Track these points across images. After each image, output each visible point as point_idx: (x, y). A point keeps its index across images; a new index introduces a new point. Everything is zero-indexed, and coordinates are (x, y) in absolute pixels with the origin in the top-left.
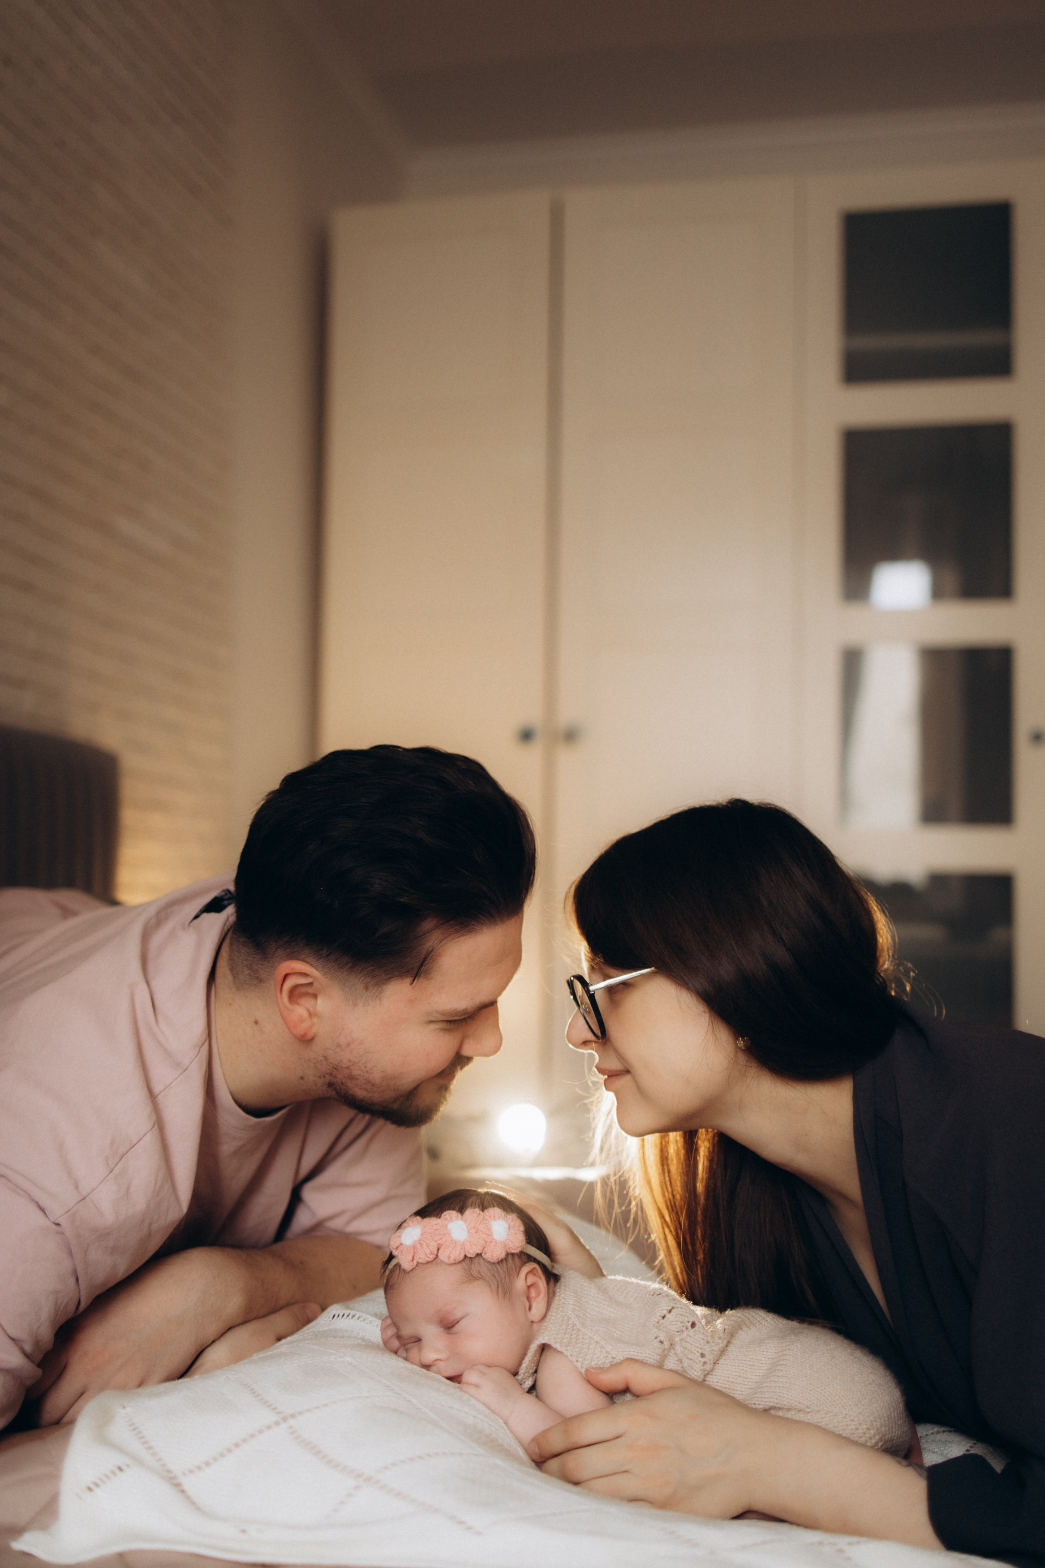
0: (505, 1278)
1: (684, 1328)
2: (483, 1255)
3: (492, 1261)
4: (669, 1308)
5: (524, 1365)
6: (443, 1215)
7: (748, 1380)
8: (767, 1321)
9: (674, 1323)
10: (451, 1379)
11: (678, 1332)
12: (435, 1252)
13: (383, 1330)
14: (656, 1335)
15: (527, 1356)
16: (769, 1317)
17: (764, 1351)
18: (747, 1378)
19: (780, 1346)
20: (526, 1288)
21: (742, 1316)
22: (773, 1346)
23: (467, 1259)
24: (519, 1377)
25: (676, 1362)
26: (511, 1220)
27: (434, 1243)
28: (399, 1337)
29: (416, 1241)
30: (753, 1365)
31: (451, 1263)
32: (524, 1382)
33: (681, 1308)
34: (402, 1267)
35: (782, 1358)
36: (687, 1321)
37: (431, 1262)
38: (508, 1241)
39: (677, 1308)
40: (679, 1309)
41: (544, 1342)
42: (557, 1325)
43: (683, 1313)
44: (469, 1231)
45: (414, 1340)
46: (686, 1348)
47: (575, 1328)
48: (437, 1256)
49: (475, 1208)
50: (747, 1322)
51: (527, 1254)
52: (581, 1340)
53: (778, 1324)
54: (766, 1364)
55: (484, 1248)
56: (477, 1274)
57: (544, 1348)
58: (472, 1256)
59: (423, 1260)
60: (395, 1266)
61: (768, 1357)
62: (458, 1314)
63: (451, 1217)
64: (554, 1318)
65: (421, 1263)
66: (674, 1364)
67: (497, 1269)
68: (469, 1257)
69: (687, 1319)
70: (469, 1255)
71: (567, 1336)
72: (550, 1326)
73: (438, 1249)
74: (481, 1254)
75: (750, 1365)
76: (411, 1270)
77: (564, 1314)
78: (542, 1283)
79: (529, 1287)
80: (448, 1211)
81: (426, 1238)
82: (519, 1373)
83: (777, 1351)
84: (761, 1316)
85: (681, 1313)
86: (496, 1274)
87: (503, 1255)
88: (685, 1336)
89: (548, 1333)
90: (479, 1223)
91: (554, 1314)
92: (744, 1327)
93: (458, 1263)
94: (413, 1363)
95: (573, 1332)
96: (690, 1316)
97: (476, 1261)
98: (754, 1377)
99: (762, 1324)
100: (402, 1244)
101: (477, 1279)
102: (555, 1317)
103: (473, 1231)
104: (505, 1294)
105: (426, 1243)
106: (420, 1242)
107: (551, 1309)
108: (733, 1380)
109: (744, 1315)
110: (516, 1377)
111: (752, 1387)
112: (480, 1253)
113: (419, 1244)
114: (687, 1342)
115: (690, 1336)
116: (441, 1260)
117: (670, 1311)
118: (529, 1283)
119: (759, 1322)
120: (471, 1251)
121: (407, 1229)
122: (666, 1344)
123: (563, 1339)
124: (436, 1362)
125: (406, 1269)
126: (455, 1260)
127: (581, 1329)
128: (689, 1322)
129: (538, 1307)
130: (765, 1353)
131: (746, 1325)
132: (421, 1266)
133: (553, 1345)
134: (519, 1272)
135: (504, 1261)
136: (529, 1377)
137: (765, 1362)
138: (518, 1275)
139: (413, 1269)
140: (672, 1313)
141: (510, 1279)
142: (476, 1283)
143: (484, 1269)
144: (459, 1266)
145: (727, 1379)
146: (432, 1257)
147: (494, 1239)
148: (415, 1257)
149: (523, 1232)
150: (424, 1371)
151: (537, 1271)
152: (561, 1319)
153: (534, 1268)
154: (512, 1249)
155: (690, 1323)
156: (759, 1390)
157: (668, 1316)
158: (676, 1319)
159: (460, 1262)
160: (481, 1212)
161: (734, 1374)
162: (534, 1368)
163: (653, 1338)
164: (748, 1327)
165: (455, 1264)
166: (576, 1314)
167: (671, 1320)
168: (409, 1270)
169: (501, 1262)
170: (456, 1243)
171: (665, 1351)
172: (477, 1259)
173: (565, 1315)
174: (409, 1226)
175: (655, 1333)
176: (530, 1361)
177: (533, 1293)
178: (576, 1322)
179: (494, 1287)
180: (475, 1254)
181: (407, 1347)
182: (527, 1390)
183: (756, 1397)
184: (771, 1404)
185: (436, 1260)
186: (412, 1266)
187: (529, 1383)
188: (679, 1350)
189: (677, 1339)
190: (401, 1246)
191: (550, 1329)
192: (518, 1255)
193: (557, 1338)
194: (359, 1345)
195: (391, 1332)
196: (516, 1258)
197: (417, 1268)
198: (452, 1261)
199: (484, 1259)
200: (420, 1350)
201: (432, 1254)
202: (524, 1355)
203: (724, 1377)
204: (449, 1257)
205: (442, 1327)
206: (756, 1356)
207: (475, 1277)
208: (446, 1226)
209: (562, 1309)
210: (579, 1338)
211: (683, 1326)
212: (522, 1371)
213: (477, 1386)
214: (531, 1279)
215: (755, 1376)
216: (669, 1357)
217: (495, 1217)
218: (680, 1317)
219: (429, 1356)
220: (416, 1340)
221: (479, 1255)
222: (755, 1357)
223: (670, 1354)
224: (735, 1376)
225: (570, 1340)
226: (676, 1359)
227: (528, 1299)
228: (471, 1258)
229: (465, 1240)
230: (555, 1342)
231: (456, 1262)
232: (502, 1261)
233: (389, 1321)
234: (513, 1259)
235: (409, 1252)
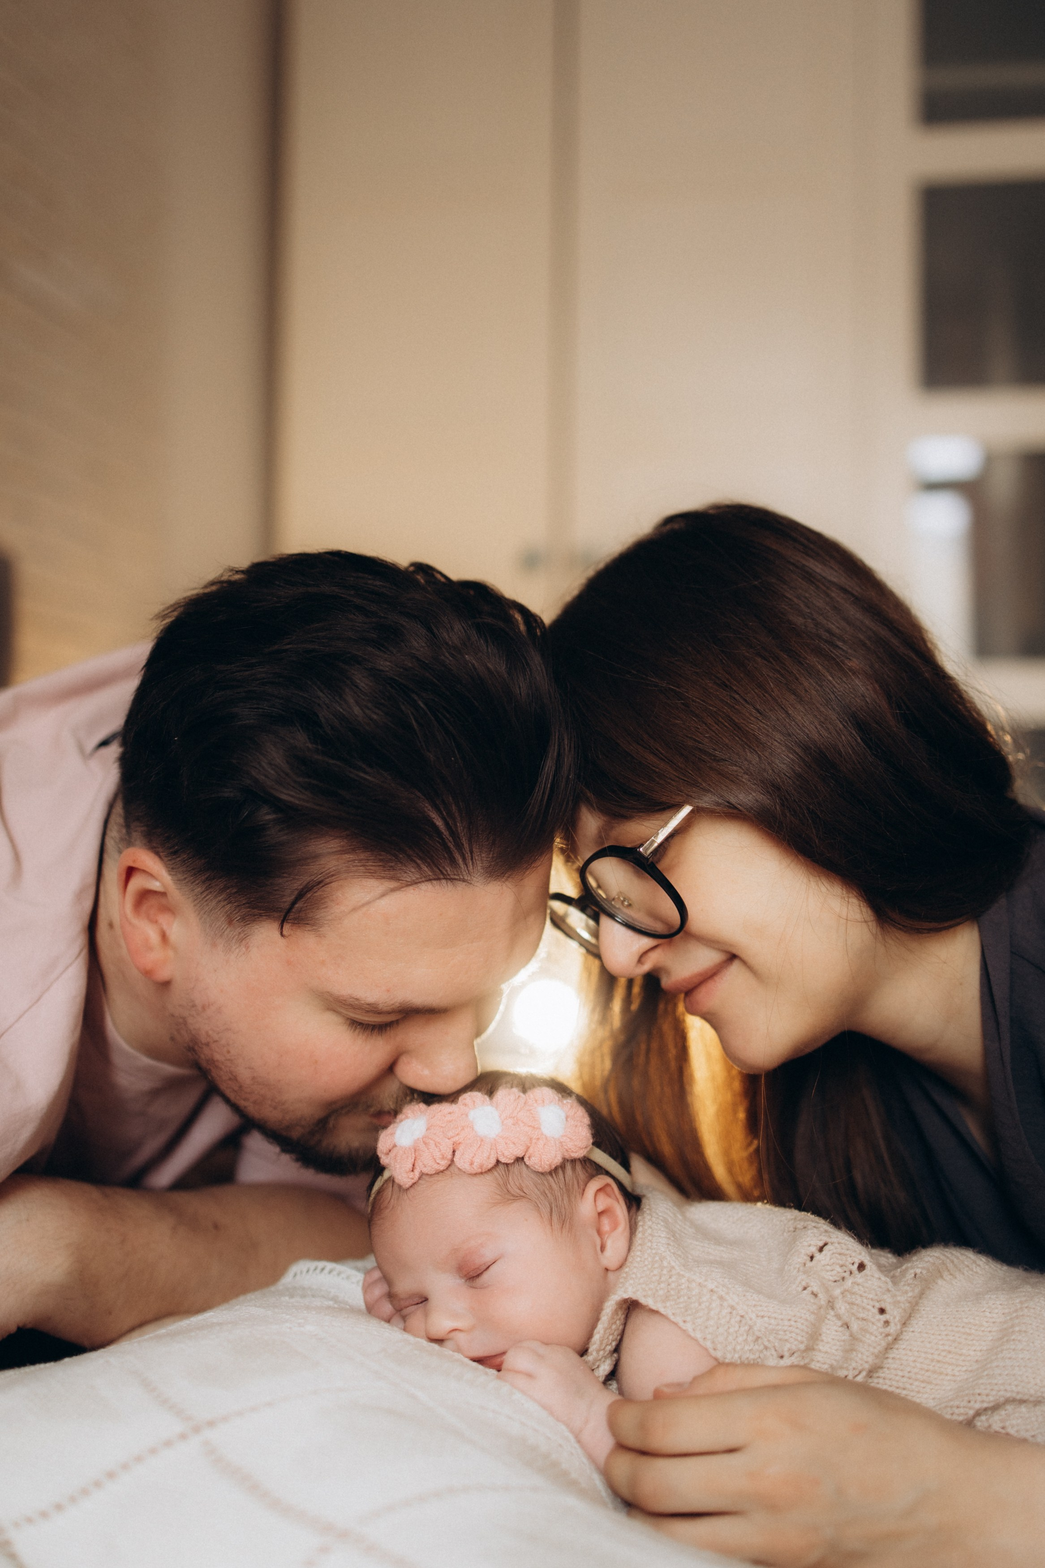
0: (563, 1199)
1: (847, 1275)
2: (526, 1159)
3: (540, 1170)
4: (821, 1244)
5: (596, 1337)
6: (460, 1099)
7: (963, 1358)
8: (979, 1266)
9: (828, 1268)
10: (480, 1360)
11: (835, 1281)
12: (450, 1156)
13: (367, 1288)
14: (804, 1284)
15: (600, 1322)
16: (981, 1260)
17: (984, 1311)
18: (961, 1355)
19: (1010, 1302)
20: (596, 1215)
21: (942, 1257)
22: (998, 1303)
23: (501, 1167)
24: (590, 1358)
25: (841, 1329)
26: (569, 1106)
27: (448, 1140)
28: (391, 1296)
29: (418, 1139)
30: (970, 1334)
31: (474, 1172)
32: (598, 1367)
33: (839, 1243)
34: (396, 1181)
35: (1017, 1321)
36: (850, 1263)
37: (442, 1172)
38: (565, 1138)
39: (832, 1243)
40: (836, 1245)
41: (627, 1297)
42: (645, 1269)
43: (843, 1251)
44: (503, 1122)
45: (417, 1300)
46: (853, 1304)
47: (674, 1272)
48: (452, 1161)
49: (512, 1087)
50: (950, 1266)
51: (595, 1163)
52: (685, 1291)
53: (996, 1270)
54: (990, 1332)
55: (528, 1148)
56: (518, 1191)
57: (631, 1307)
58: (508, 1162)
59: (430, 1168)
60: (386, 1181)
61: (994, 1320)
62: (488, 1255)
63: (474, 1102)
64: (639, 1259)
65: (427, 1174)
66: (837, 1331)
67: (549, 1183)
68: (504, 1164)
69: (850, 1260)
70: (503, 1160)
71: (662, 1285)
72: (635, 1270)
73: (454, 1152)
74: (523, 1158)
75: (964, 1334)
76: (411, 1186)
77: (654, 1251)
78: (620, 1209)
79: (600, 1214)
80: (469, 1093)
81: (435, 1134)
82: (590, 1351)
83: (1007, 1311)
84: (970, 1258)
85: (839, 1251)
86: (547, 1192)
87: (558, 1160)
88: (850, 1284)
89: (631, 1282)
90: (518, 1109)
91: (638, 1253)
92: (945, 1274)
93: (486, 1172)
94: (415, 1335)
95: (670, 1280)
96: (854, 1254)
97: (516, 1169)
98: (972, 1353)
99: (972, 1271)
100: (395, 1146)
101: (516, 1198)
102: (641, 1257)
103: (510, 1122)
104: (563, 1223)
105: (434, 1141)
106: (425, 1141)
107: (633, 1248)
108: (940, 1358)
109: (945, 1255)
110: (585, 1357)
111: (970, 1369)
112: (521, 1156)
113: (422, 1143)
114: (853, 1293)
115: (858, 1285)
116: (459, 1169)
117: (821, 1249)
118: (600, 1208)
119: (968, 1266)
120: (506, 1153)
121: (403, 1123)
122: (823, 1298)
123: (657, 1291)
124: (453, 1334)
125: (402, 1184)
126: (481, 1166)
127: (682, 1273)
128: (853, 1264)
129: (616, 1244)
130: (987, 1314)
131: (949, 1271)
132: (427, 1178)
133: (642, 1301)
134: (584, 1190)
135: (560, 1172)
136: (606, 1358)
137: (989, 1329)
138: (583, 1194)
139: (414, 1184)
140: (824, 1252)
141: (570, 1200)
142: (516, 1205)
143: (528, 1182)
144: (489, 1177)
145: (930, 1356)
146: (444, 1163)
147: (542, 1134)
148: (416, 1165)
149: (589, 1125)
150: (435, 1346)
151: (613, 1189)
152: (650, 1259)
153: (608, 1185)
154: (573, 1152)
155: (856, 1265)
156: (986, 1373)
157: (818, 1256)
158: (832, 1260)
159: (490, 1170)
160: (522, 1094)
161: (941, 1347)
162: (614, 1344)
163: (800, 1289)
164: (951, 1274)
165: (482, 1173)
166: (672, 1251)
167: (823, 1263)
168: (407, 1186)
169: (554, 1171)
170: (482, 1140)
171: (822, 1310)
172: (516, 1165)
173: (656, 1254)
174: (407, 1117)
175: (803, 1280)
176: (606, 1329)
177: (606, 1224)
178: (673, 1264)
179: (545, 1211)
180: (513, 1158)
181: (405, 1312)
182: (602, 1379)
183: (982, 1384)
184: (1008, 1395)
185: (451, 1168)
186: (412, 1179)
187: (605, 1368)
188: (843, 1308)
189: (837, 1292)
190: (395, 1149)
191: (634, 1276)
192: (581, 1161)
193: (647, 1289)
194: (329, 1307)
195: (379, 1290)
196: (579, 1167)
197: (420, 1181)
198: (476, 1168)
199: (527, 1166)
200: (426, 1315)
201: (443, 1158)
202: (597, 1319)
203: (926, 1353)
204: (472, 1164)
205: (461, 1277)
206: (974, 1319)
207: (513, 1195)
208: (467, 1115)
209: (649, 1244)
210: (682, 1289)
211: (845, 1272)
212: (593, 1348)
213: (530, 1376)
214: (603, 1202)
215: (975, 1351)
216: (827, 1321)
217: (543, 1102)
218: (839, 1257)
219: (442, 1323)
220: (420, 1301)
221: (520, 1160)
222: (972, 1321)
223: (829, 1317)
224: (943, 1351)
225: (668, 1291)
226: (839, 1323)
227: (599, 1232)
228: (507, 1165)
229: (497, 1136)
230: (644, 1296)
231: (484, 1171)
232: (556, 1169)
233: (377, 1274)
234: (574, 1169)
235: (407, 1157)
